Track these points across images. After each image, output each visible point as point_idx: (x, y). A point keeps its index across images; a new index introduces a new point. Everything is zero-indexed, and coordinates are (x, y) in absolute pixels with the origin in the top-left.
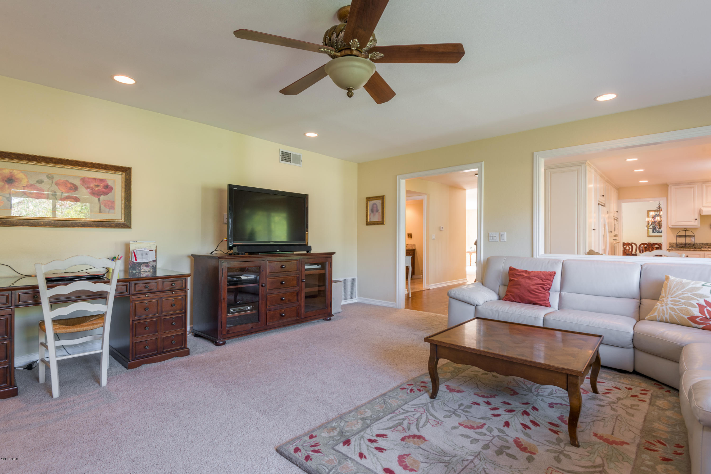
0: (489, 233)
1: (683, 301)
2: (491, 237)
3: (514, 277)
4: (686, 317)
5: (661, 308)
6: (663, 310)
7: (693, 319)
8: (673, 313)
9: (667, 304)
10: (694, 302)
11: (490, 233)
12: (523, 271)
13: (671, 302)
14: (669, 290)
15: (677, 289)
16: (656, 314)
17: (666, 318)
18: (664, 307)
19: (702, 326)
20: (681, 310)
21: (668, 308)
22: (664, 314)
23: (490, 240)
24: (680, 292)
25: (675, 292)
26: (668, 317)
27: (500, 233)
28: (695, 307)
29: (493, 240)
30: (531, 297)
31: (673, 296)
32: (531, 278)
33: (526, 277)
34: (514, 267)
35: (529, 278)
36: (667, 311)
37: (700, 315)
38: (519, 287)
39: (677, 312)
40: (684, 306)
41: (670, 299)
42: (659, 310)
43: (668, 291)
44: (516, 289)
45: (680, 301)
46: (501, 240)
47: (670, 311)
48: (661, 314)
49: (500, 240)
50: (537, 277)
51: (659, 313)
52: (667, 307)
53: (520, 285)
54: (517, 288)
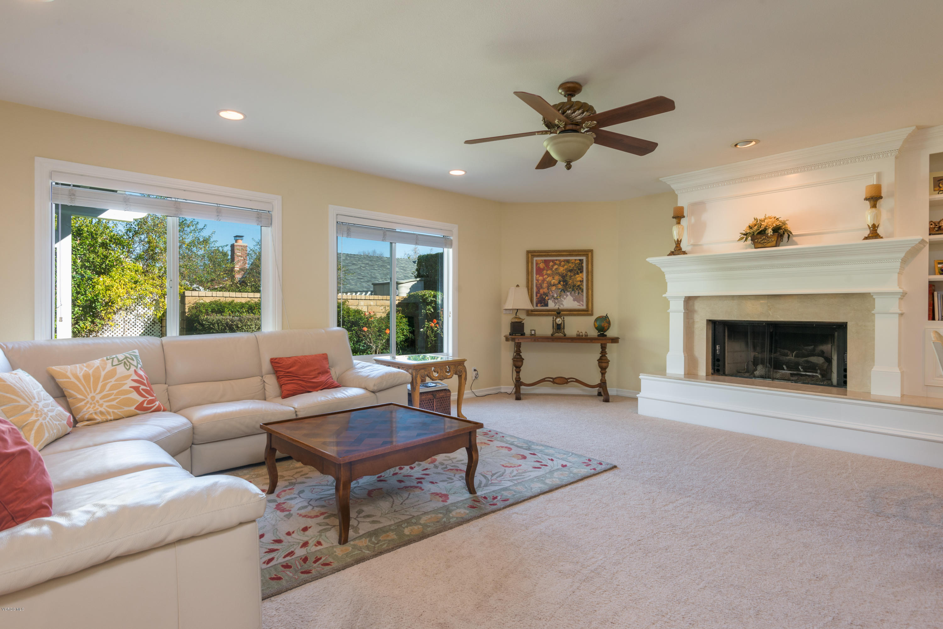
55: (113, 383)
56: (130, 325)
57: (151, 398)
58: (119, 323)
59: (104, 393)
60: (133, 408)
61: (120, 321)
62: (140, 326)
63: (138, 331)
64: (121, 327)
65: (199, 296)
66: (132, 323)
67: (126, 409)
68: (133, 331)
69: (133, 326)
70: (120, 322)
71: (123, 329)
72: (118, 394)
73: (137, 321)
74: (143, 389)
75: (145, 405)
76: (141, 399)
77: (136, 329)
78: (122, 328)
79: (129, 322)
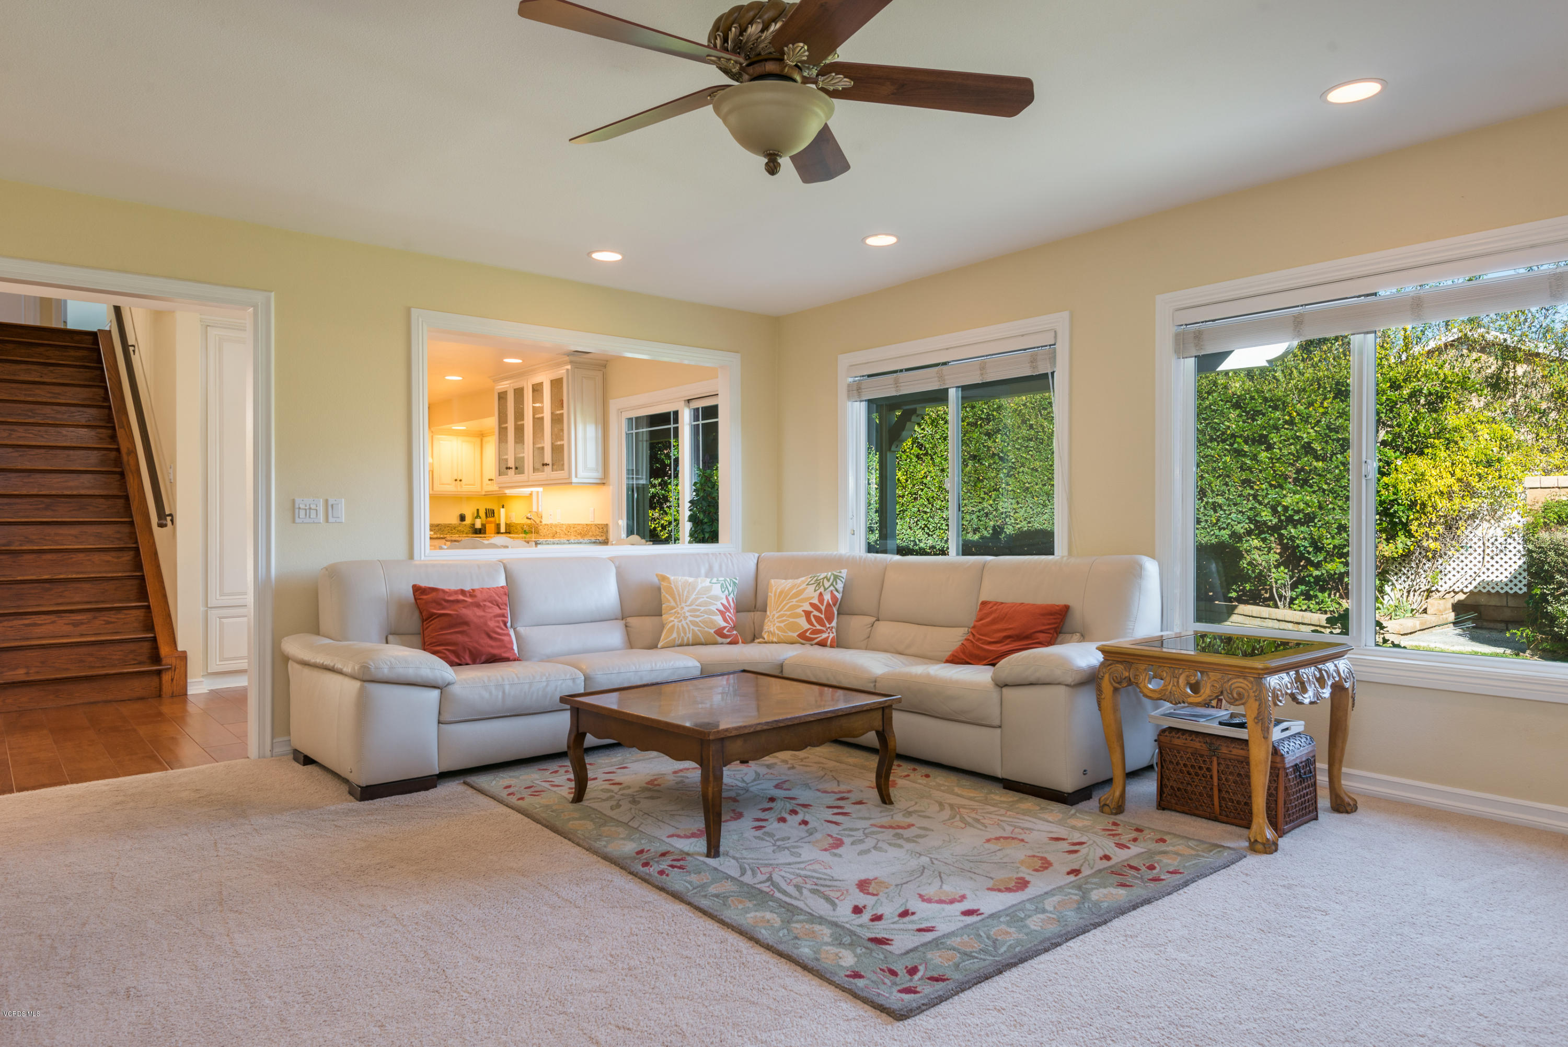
0: (294, 501)
1: (702, 609)
2: (302, 513)
3: (444, 608)
4: (712, 631)
5: (680, 624)
6: (683, 626)
7: (720, 632)
8: (696, 629)
9: (685, 618)
10: (713, 608)
11: (298, 501)
12: (456, 592)
13: (689, 614)
14: (679, 595)
15: (688, 592)
16: (675, 635)
17: (688, 638)
18: (684, 622)
19: (729, 640)
20: (704, 622)
21: (689, 623)
22: (685, 633)
23: (297, 520)
24: (693, 596)
25: (688, 597)
26: (690, 636)
27: (327, 501)
28: (717, 615)
29: (307, 520)
30: (492, 647)
31: (688, 603)
32: (481, 604)
33: (471, 603)
34: (424, 584)
35: (478, 605)
36: (689, 628)
37: (726, 625)
38: (465, 628)
39: (701, 627)
40: (706, 616)
41: (687, 609)
42: (678, 627)
43: (677, 598)
44: (459, 636)
45: (699, 610)
46: (331, 519)
47: (692, 627)
48: (682, 634)
49: (327, 520)
50: (489, 602)
51: (678, 633)
52: (687, 621)
53: (466, 623)
54: (461, 632)
55: (794, 603)
56: (1494, 549)
57: (819, 627)
58: (1473, 545)
59: (782, 613)
60: (795, 635)
61: (1477, 541)
62: (1514, 551)
63: (1511, 562)
64: (1477, 552)
65: (1559, 488)
66: (1499, 546)
67: (790, 634)
68: (1501, 562)
69: (1501, 551)
70: (1475, 543)
71: (1482, 556)
72: (790, 616)
73: (1509, 540)
74: (814, 616)
75: (808, 634)
76: (807, 626)
77: (1506, 558)
78: (1480, 555)
79: (1493, 544)
